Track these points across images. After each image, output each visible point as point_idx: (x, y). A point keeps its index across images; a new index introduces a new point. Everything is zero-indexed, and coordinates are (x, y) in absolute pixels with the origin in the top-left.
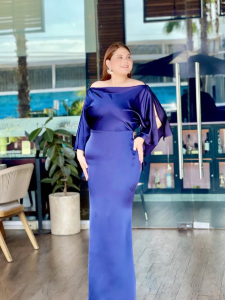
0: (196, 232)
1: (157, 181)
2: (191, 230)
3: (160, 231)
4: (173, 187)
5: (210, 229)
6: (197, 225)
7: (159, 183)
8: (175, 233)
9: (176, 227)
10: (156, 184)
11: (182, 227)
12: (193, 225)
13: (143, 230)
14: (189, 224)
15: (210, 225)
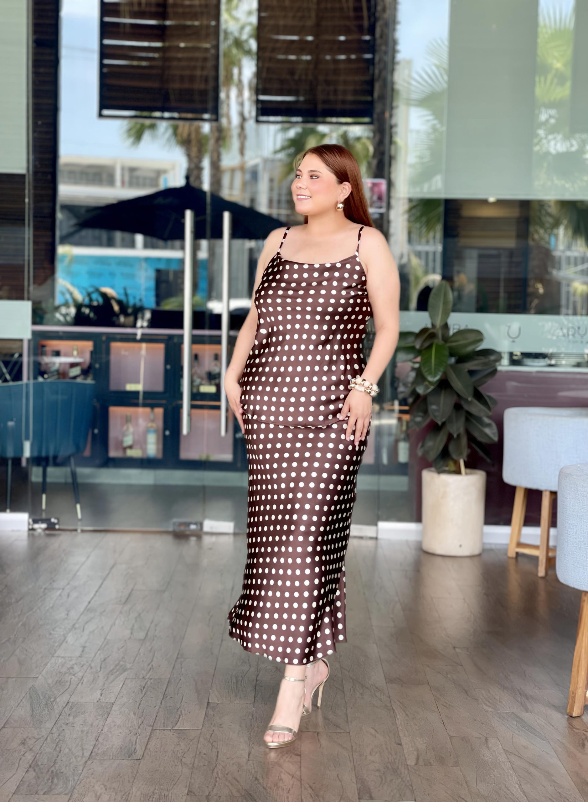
0: (206, 539)
1: (128, 441)
2: (199, 534)
3: (138, 536)
4: (160, 456)
5: (235, 534)
6: (209, 525)
7: (131, 447)
8: (169, 539)
9: (171, 529)
10: (125, 449)
11: (182, 528)
12: (201, 525)
13: (103, 534)
14: (196, 524)
15: (236, 527)
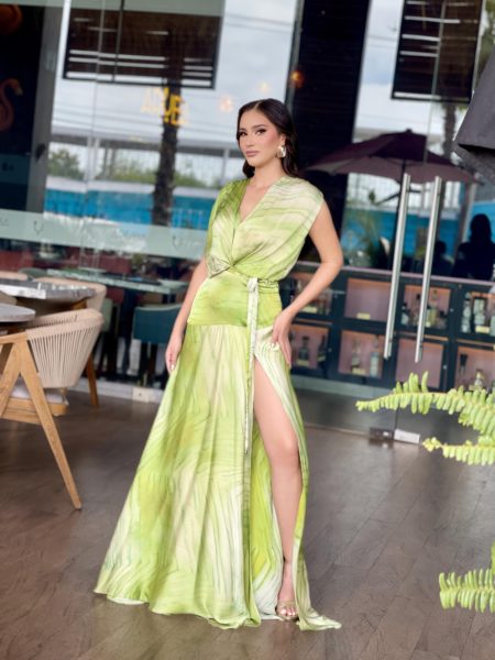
0: (396, 446)
2: (390, 441)
6: (399, 435)
9: (368, 434)
12: (393, 434)
